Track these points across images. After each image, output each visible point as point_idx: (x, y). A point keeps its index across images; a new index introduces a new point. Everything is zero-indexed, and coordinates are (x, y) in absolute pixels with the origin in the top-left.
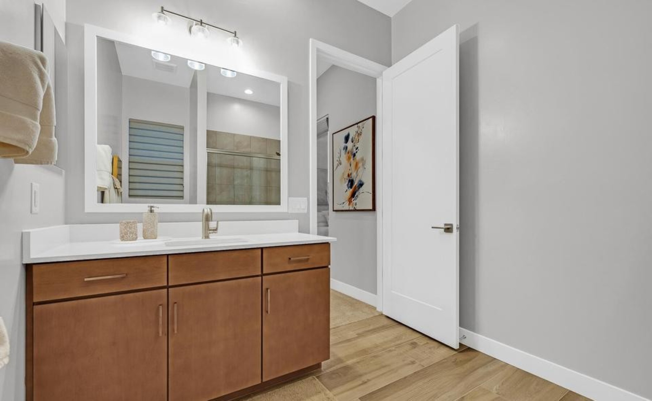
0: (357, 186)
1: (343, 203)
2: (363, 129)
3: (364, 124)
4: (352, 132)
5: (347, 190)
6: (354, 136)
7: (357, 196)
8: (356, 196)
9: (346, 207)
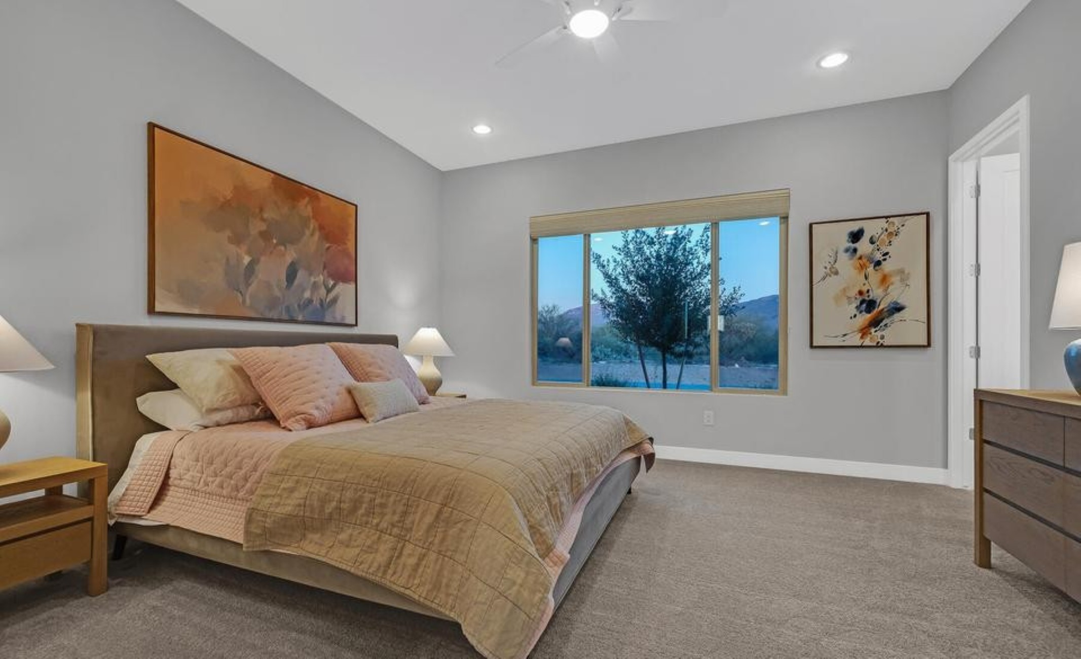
0: (885, 310)
1: (845, 335)
2: (901, 228)
3: (907, 220)
4: (872, 229)
5: (855, 316)
6: (877, 236)
7: (886, 325)
8: (882, 324)
9: (856, 340)
